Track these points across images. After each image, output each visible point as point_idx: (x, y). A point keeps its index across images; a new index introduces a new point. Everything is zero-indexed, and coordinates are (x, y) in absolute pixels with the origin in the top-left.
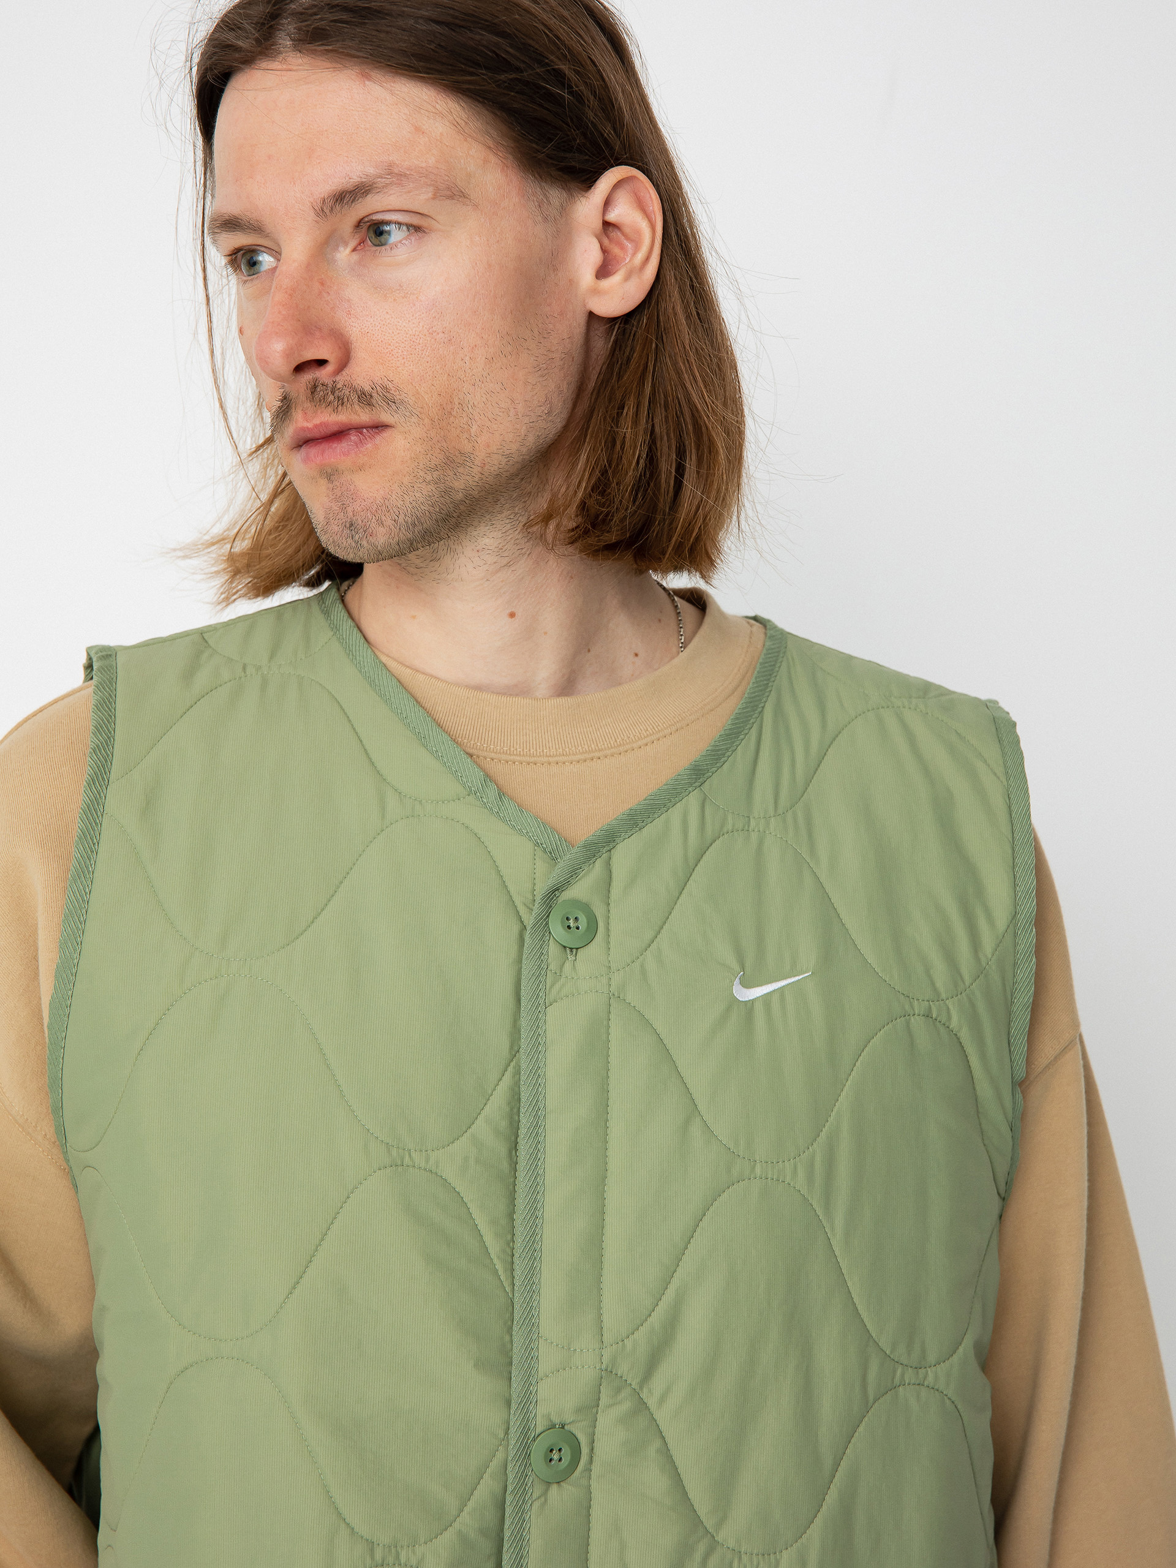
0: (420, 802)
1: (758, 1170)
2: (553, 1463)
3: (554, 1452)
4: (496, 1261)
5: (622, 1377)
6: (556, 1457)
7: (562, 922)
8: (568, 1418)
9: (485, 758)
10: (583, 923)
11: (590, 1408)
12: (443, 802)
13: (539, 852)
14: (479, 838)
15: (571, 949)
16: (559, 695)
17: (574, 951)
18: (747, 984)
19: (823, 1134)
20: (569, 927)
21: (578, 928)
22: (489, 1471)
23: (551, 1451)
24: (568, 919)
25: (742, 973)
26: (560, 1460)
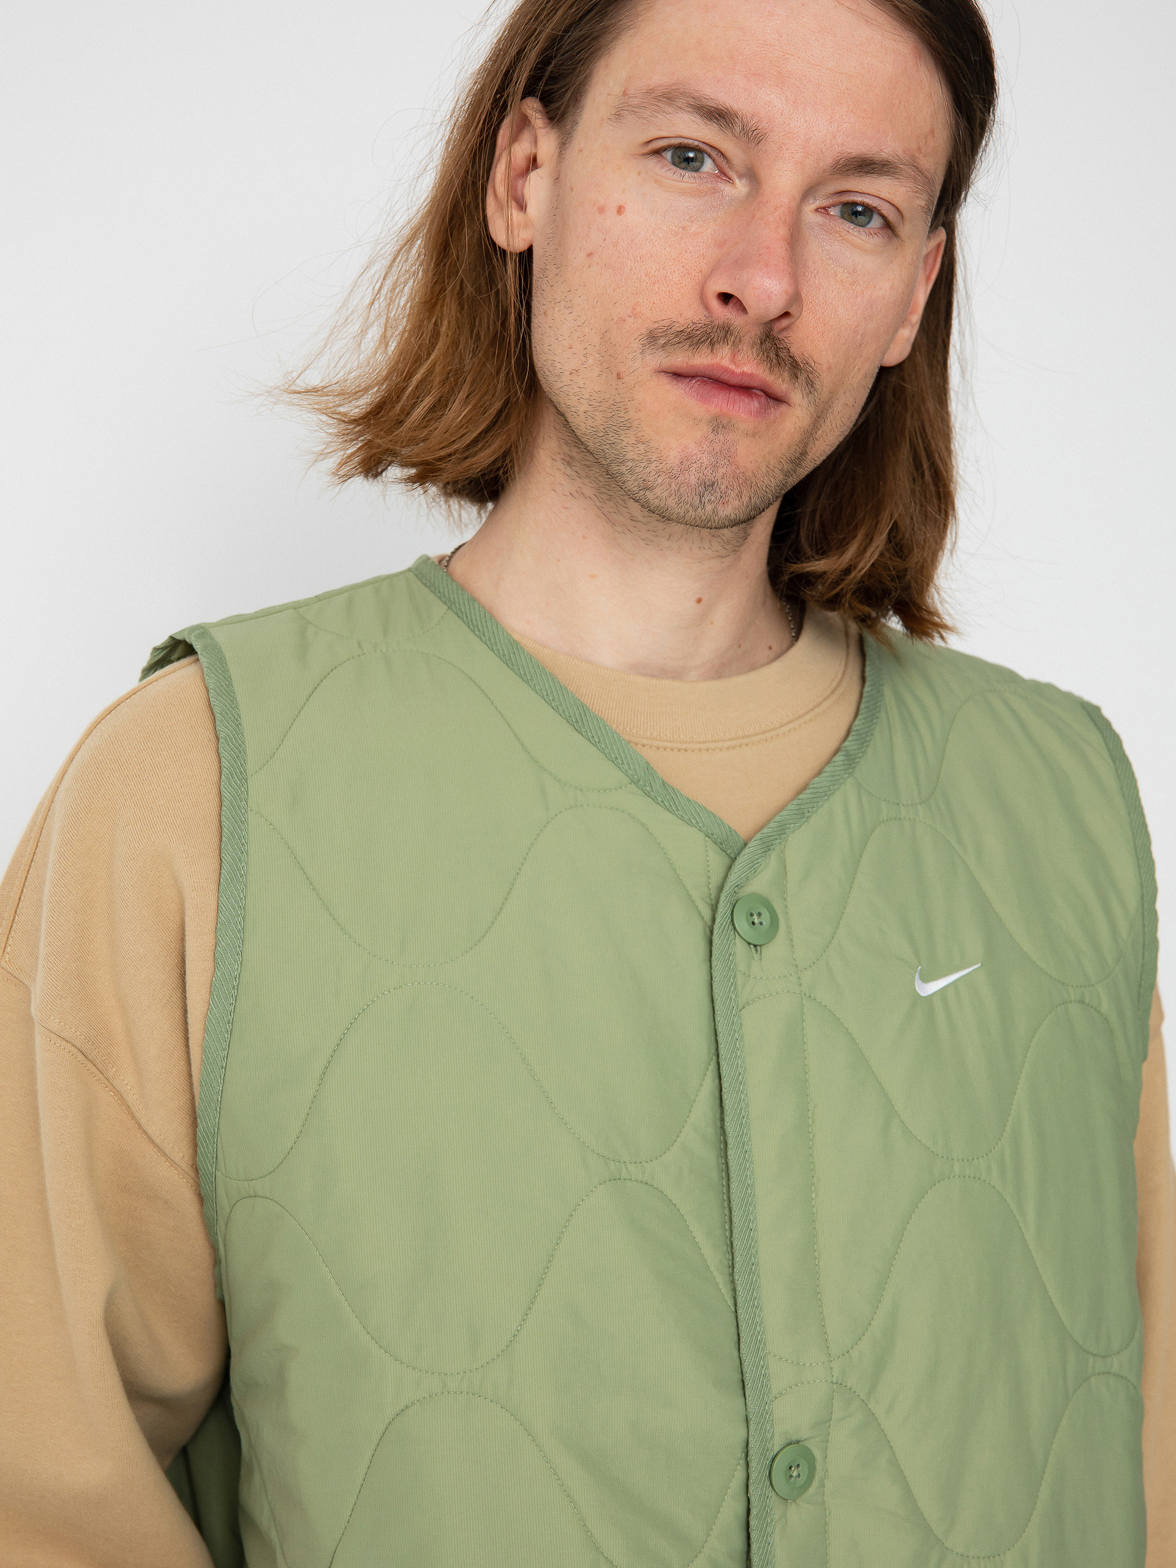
0: (581, 790)
1: (957, 1169)
2: (792, 1480)
3: (793, 1468)
4: (716, 1274)
5: (851, 1389)
6: (795, 1474)
7: (748, 920)
8: (803, 1434)
9: (636, 744)
10: (766, 918)
11: (824, 1423)
12: (605, 791)
13: (709, 842)
14: (647, 829)
15: (755, 946)
16: (712, 678)
17: (758, 948)
18: (926, 979)
19: (1008, 1128)
20: (753, 923)
21: (761, 924)
22: (730, 1492)
23: (790, 1468)
24: (752, 915)
25: (920, 967)
26: (799, 1476)
